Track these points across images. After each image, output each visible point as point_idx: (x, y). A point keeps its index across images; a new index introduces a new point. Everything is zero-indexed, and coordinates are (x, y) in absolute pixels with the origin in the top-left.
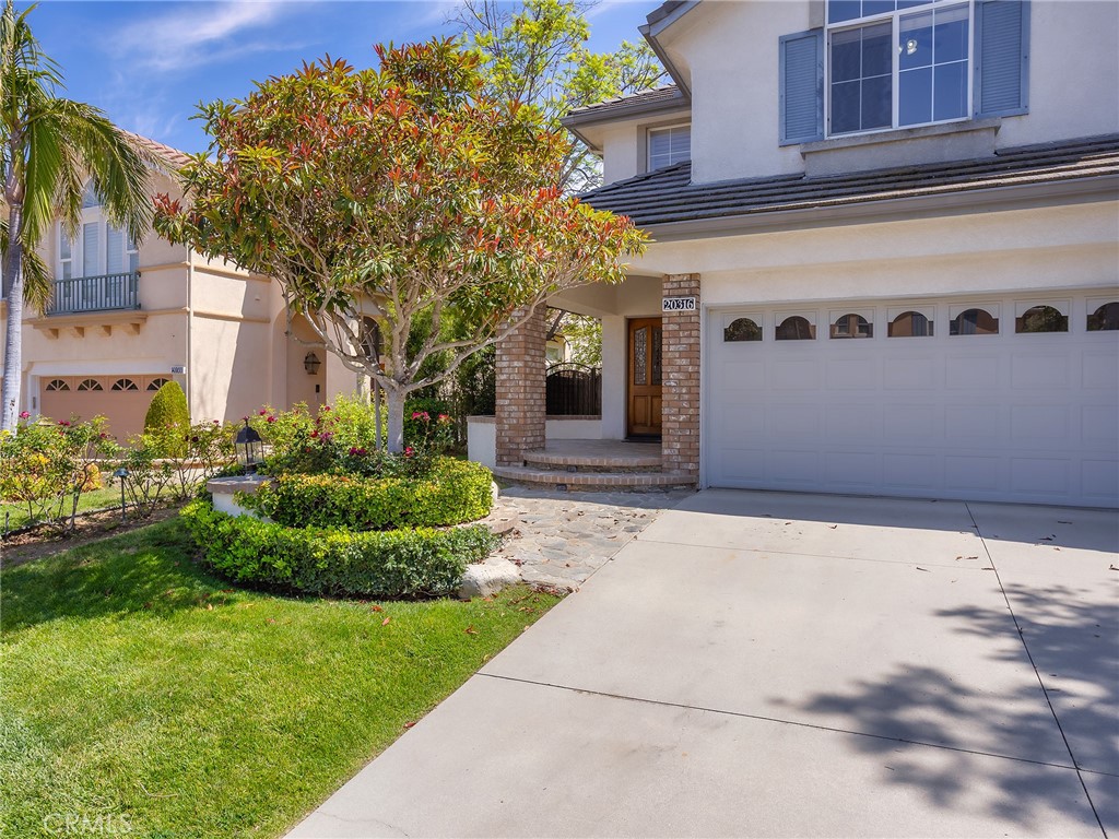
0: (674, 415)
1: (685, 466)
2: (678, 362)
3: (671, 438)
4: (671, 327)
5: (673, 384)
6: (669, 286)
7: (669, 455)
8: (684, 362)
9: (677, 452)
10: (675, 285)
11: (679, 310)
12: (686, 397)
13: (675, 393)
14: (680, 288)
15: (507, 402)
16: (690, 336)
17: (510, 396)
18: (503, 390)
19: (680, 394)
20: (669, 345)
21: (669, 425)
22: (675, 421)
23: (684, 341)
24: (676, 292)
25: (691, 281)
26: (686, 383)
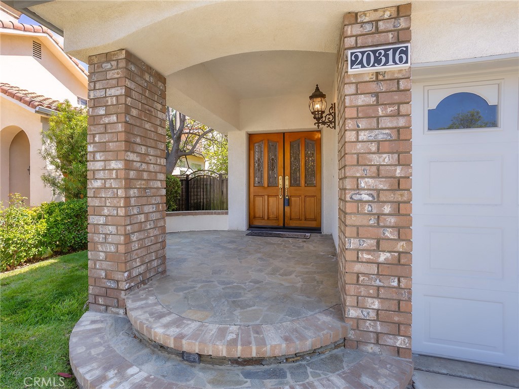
0: (368, 251)
1: (390, 341)
2: (376, 159)
3: (363, 291)
4: (362, 100)
5: (366, 197)
6: (357, 30)
7: (358, 319)
8: (386, 159)
9: (373, 315)
10: (368, 28)
11: (379, 68)
12: (392, 220)
13: (370, 214)
14: (377, 31)
15: (102, 220)
16: (398, 114)
17: (106, 211)
18: (96, 202)
19: (379, 216)
20: (358, 130)
21: (358, 267)
22: (369, 262)
23: (386, 122)
24: (370, 40)
25: (398, 17)
26: (391, 197)
